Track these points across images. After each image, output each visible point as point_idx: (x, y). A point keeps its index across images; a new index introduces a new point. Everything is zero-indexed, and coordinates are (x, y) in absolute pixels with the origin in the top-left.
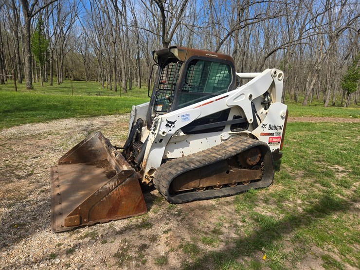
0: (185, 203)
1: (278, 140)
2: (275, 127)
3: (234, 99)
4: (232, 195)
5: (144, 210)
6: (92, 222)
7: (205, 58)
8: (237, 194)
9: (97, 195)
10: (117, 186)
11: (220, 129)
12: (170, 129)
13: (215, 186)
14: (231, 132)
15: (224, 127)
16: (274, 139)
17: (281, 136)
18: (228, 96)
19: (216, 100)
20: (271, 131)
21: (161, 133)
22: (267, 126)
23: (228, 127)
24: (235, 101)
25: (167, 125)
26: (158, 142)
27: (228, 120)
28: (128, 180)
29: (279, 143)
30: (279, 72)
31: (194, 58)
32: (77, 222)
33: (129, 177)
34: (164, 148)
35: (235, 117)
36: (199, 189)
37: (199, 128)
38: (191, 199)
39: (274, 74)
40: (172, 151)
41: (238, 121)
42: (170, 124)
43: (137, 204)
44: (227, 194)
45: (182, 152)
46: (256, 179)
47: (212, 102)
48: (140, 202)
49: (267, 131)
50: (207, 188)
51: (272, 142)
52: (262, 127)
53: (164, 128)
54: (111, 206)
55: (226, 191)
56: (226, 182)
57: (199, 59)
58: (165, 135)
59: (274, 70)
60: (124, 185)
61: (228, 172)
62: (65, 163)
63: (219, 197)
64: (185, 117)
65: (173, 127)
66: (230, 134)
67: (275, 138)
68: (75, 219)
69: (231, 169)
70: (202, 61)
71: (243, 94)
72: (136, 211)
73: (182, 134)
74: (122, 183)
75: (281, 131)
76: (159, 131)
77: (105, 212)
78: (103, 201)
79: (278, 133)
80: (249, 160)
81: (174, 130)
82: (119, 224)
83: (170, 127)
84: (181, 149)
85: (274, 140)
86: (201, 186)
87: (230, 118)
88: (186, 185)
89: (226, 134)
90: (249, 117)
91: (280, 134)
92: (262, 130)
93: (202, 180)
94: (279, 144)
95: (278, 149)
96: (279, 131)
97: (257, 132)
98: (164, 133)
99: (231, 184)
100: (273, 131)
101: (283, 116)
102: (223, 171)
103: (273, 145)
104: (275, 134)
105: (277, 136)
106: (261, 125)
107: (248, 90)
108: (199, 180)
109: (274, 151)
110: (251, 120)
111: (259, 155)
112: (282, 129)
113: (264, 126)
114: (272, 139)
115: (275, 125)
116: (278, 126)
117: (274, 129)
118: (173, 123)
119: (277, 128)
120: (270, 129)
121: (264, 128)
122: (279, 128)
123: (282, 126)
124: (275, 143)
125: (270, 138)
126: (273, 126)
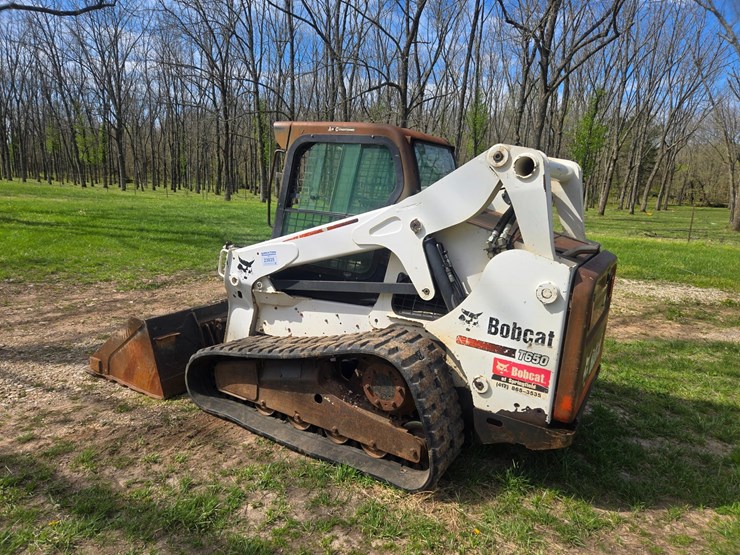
1: (539, 379)
2: (517, 332)
3: (372, 231)
6: (111, 377)
7: (326, 136)
9: (113, 343)
10: (129, 339)
11: (367, 300)
12: (244, 274)
14: (393, 315)
15: (376, 296)
16: (514, 370)
17: (552, 367)
18: (356, 220)
19: (329, 229)
22: (484, 322)
23: (386, 301)
24: (374, 235)
25: (240, 267)
26: (237, 295)
28: (139, 333)
29: (542, 389)
30: (520, 153)
31: (303, 141)
32: (98, 367)
33: (140, 330)
34: (251, 311)
35: (401, 278)
37: (305, 284)
39: (494, 163)
40: (270, 322)
41: (403, 290)
42: (245, 265)
43: (151, 379)
45: (289, 330)
47: (320, 231)
49: (481, 333)
50: (276, 414)
51: (508, 376)
52: (462, 317)
53: (234, 272)
54: (126, 365)
56: (316, 423)
57: (313, 140)
58: (237, 284)
59: (493, 150)
61: (319, 399)
64: (269, 257)
65: (250, 272)
66: (391, 318)
67: (521, 367)
68: (97, 362)
70: (321, 143)
71: (396, 219)
72: (150, 388)
73: (271, 290)
74: (133, 335)
75: (548, 353)
76: (228, 274)
77: (123, 371)
78: (120, 354)
79: (533, 357)
81: (250, 281)
83: (245, 271)
84: (286, 324)
85: (515, 372)
86: (261, 402)
87: (391, 277)
88: (234, 386)
89: (381, 316)
90: (423, 283)
91: (543, 359)
92: (461, 329)
93: (262, 390)
94: (542, 394)
95: (539, 411)
96: (538, 349)
97: (444, 328)
98: (235, 280)
99: (330, 433)
100: (508, 343)
101: (544, 300)
102: (308, 392)
103: (513, 388)
104: (517, 354)
105: (530, 364)
106: (457, 311)
107: (409, 208)
108: (256, 387)
109: (519, 410)
110: (426, 291)
111: (398, 388)
112: (550, 344)
113: (468, 318)
114: (509, 368)
115: (515, 324)
116: (532, 332)
117: (513, 338)
118: (249, 264)
119: (525, 334)
120: (495, 333)
121: (468, 322)
122: (535, 337)
123: (552, 335)
124: (523, 384)
125: (496, 360)
126: (508, 326)
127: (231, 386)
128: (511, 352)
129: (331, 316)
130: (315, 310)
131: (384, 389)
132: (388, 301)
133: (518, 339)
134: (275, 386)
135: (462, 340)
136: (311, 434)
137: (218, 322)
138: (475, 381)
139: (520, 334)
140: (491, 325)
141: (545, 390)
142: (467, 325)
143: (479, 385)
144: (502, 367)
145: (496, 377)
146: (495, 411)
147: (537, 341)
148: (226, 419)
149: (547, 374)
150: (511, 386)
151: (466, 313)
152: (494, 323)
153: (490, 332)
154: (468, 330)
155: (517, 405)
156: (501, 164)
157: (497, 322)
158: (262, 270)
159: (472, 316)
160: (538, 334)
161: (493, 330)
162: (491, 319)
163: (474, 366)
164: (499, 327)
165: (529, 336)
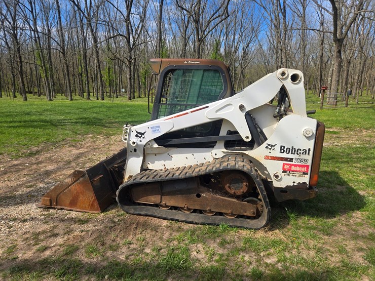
0: (137, 215)
1: (304, 169)
2: (293, 151)
3: (217, 111)
4: (196, 223)
5: (98, 210)
6: (59, 207)
7: (183, 66)
8: (203, 224)
9: (61, 186)
10: (74, 183)
11: (210, 145)
12: (140, 139)
13: (183, 208)
14: (225, 150)
15: (216, 142)
17: (309, 163)
18: (208, 107)
19: (192, 112)
20: (285, 155)
21: (131, 143)
22: (278, 148)
24: (218, 113)
25: (137, 136)
26: (133, 151)
27: (220, 135)
28: (81, 179)
29: (305, 173)
31: (169, 68)
32: (48, 203)
33: (82, 177)
35: (230, 133)
36: (162, 206)
38: (143, 213)
39: (281, 77)
40: (153, 163)
41: (232, 137)
42: (140, 135)
43: (91, 203)
44: (190, 220)
45: (164, 165)
46: (245, 214)
47: (187, 113)
48: (94, 201)
49: (276, 153)
51: (290, 171)
52: (267, 147)
53: (133, 139)
54: (71, 198)
55: (194, 217)
56: (197, 207)
57: (175, 68)
58: (135, 145)
59: (280, 71)
60: (79, 183)
61: (199, 196)
64: (155, 129)
65: (143, 138)
66: (224, 152)
67: (296, 166)
68: (47, 200)
69: (203, 192)
70: (180, 70)
72: (91, 208)
73: (156, 146)
74: (77, 180)
75: (309, 158)
76: (129, 140)
77: (68, 202)
78: (66, 192)
79: (301, 160)
80: (229, 187)
81: (144, 142)
82: (74, 214)
83: (140, 137)
85: (293, 168)
86: (163, 203)
87: (223, 132)
88: (146, 197)
89: (219, 152)
90: (245, 133)
91: (306, 160)
92: (267, 152)
93: (163, 197)
94: (305, 176)
95: (304, 183)
96: (303, 157)
97: (257, 153)
98: (134, 143)
99: (205, 211)
100: (290, 156)
101: (306, 135)
102: (192, 193)
103: (292, 175)
104: (294, 160)
105: (300, 164)
106: (265, 144)
107: (237, 100)
108: (160, 196)
109: (295, 184)
110: (247, 137)
111: (245, 183)
112: (309, 154)
113: (270, 147)
114: (290, 167)
115: (293, 147)
116: (300, 150)
117: (292, 153)
118: (143, 134)
119: (298, 151)
120: (283, 152)
121: (270, 149)
122: (302, 152)
123: (309, 150)
124: (297, 173)
125: (284, 164)
126: (289, 149)
127: (143, 198)
128: (291, 160)
129: (189, 155)
130: (180, 153)
131: (237, 185)
132: (222, 144)
133: (294, 154)
134: (172, 194)
135: (267, 158)
136: (194, 214)
137: (116, 167)
138: (274, 175)
139: (295, 151)
140: (281, 149)
141: (307, 174)
142: (269, 151)
143: (277, 176)
144: (287, 167)
145: (284, 171)
146: (284, 187)
147: (303, 153)
148: (146, 215)
149: (308, 166)
150: (291, 175)
151: (269, 145)
152: (283, 148)
153: (281, 152)
154: (270, 152)
155: (294, 182)
156: (284, 77)
157: (284, 147)
158: (150, 136)
159: (272, 146)
160: (303, 150)
161: (282, 151)
162: (281, 146)
163: (273, 168)
164: (285, 149)
165: (299, 151)
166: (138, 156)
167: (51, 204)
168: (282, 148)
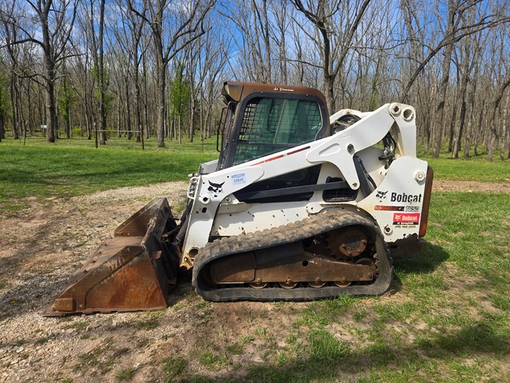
0: (225, 302)
1: (415, 219)
2: (405, 198)
3: (320, 153)
4: (308, 300)
5: (161, 304)
6: (89, 310)
7: (273, 94)
8: (318, 299)
9: (96, 275)
10: (121, 267)
11: (305, 197)
12: (214, 193)
13: (284, 284)
14: (324, 203)
15: (312, 193)
16: (404, 217)
17: (420, 211)
18: (309, 147)
19: (288, 154)
20: (396, 204)
21: (201, 199)
22: (389, 196)
23: (318, 196)
24: (322, 155)
25: (210, 189)
26: (200, 212)
27: (318, 183)
28: (136, 259)
29: (415, 223)
30: (403, 108)
31: (254, 96)
32: (69, 307)
33: (137, 255)
34: (211, 221)
35: (330, 180)
36: (255, 285)
37: (264, 194)
38: (234, 297)
39: (394, 112)
40: (225, 226)
41: (335, 186)
42: (215, 187)
43: (150, 295)
44: (299, 297)
45: (243, 229)
46: (361, 279)
47: (282, 156)
48: (155, 291)
49: (387, 202)
50: (271, 285)
51: (401, 221)
52: (377, 195)
53: (204, 193)
54: (114, 292)
55: (300, 292)
56: (303, 279)
57: (262, 96)
58: (207, 202)
59: (394, 105)
60: (132, 266)
61: (305, 263)
62: (122, 235)
63: (284, 300)
64: (237, 177)
65: (220, 191)
66: (322, 205)
67: (406, 215)
69: (311, 258)
70: (268, 98)
71: (336, 144)
72: (149, 303)
73: (236, 201)
74: (127, 262)
75: (420, 205)
76: (198, 196)
77: (107, 299)
78: (104, 284)
79: (412, 208)
80: (345, 248)
81: (220, 197)
82: (122, 317)
83: (215, 191)
84: (240, 224)
85: (404, 218)
86: (258, 279)
87: (322, 180)
88: (233, 275)
89: (316, 204)
90: (352, 179)
91: (417, 208)
92: (377, 202)
93: (258, 272)
94: (416, 226)
95: (415, 234)
96: (415, 204)
97: (367, 203)
98: (205, 199)
99: (314, 283)
100: (401, 204)
101: (419, 179)
102: (297, 261)
104: (405, 209)
105: (411, 212)
106: (375, 192)
108: (254, 270)
109: (406, 237)
110: (355, 185)
111: (363, 241)
112: (419, 201)
113: (381, 195)
114: (401, 217)
115: (404, 194)
116: (412, 196)
117: (403, 201)
118: (220, 186)
119: (409, 198)
120: (395, 200)
121: (381, 197)
122: (413, 198)
123: (420, 196)
124: (407, 223)
125: (395, 214)
126: (401, 196)
128: (402, 208)
129: (277, 212)
130: (264, 210)
131: (354, 244)
132: (320, 195)
133: (406, 201)
135: (377, 208)
138: (385, 228)
140: (392, 197)
141: (417, 224)
142: (380, 199)
143: (388, 230)
144: (398, 217)
145: (395, 223)
146: (394, 241)
147: (414, 200)
149: (418, 215)
150: (402, 226)
151: (380, 192)
153: (392, 200)
154: (381, 201)
155: (404, 235)
156: (397, 113)
157: (396, 194)
158: (230, 188)
159: (383, 193)
160: (414, 196)
161: (394, 199)
162: (393, 194)
163: (384, 220)
164: (396, 197)
165: (411, 198)
166: (207, 219)
167: (75, 307)
168: (394, 196)
